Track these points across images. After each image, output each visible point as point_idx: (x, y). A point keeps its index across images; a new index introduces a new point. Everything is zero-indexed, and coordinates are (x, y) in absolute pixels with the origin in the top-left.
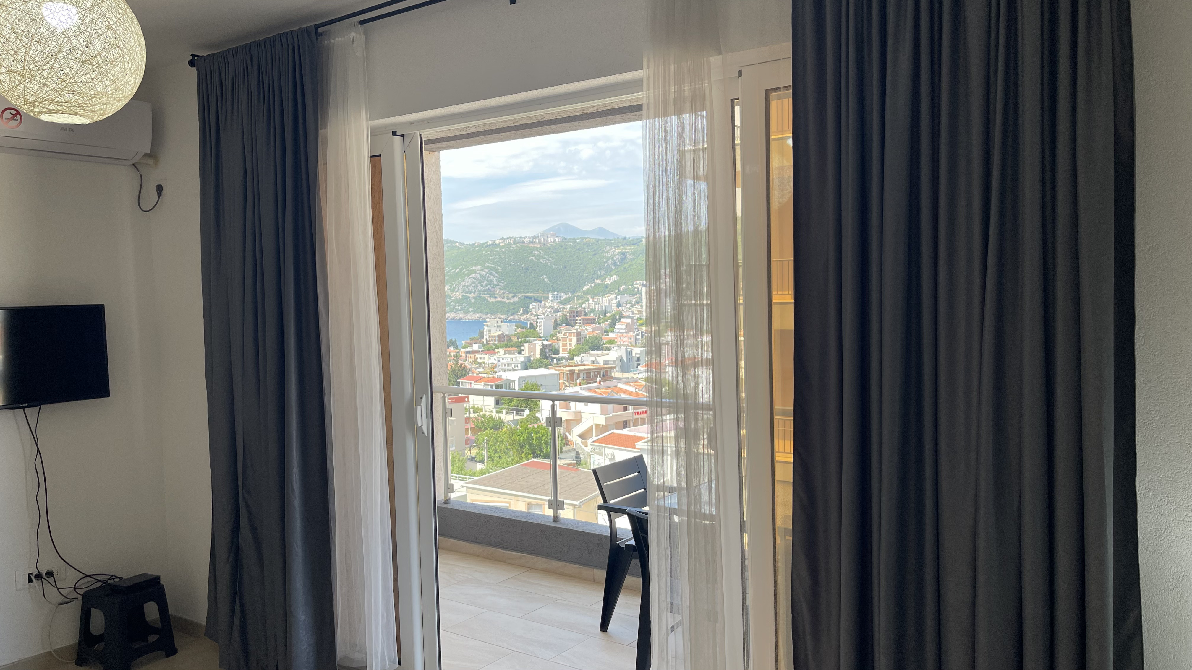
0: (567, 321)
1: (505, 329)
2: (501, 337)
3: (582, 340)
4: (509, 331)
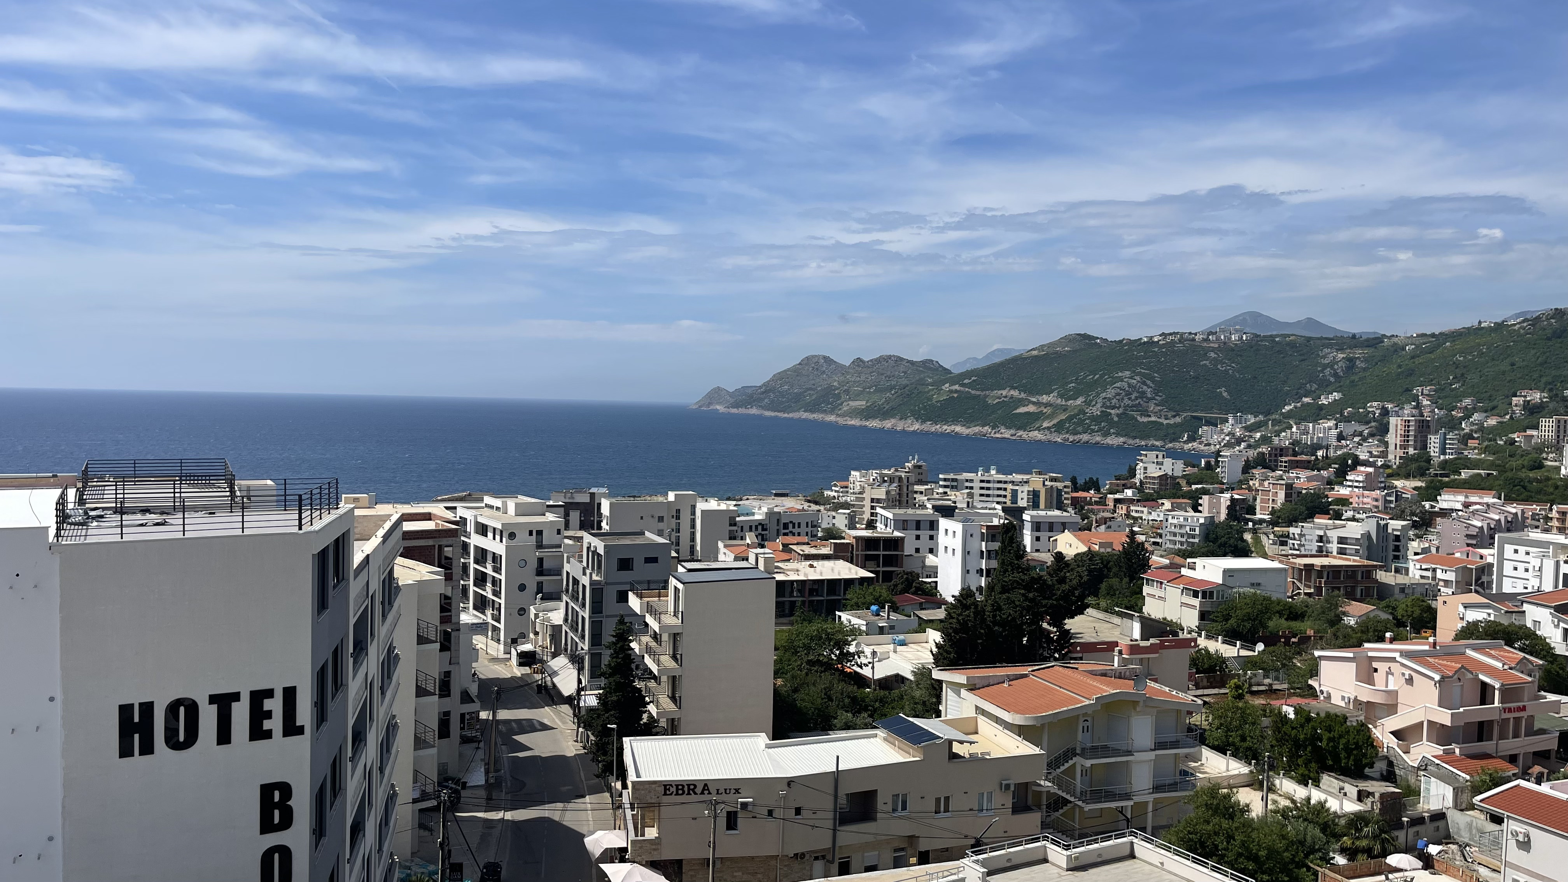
0: (1267, 463)
1: (1172, 467)
2: (1164, 478)
3: (1294, 496)
4: (1175, 470)
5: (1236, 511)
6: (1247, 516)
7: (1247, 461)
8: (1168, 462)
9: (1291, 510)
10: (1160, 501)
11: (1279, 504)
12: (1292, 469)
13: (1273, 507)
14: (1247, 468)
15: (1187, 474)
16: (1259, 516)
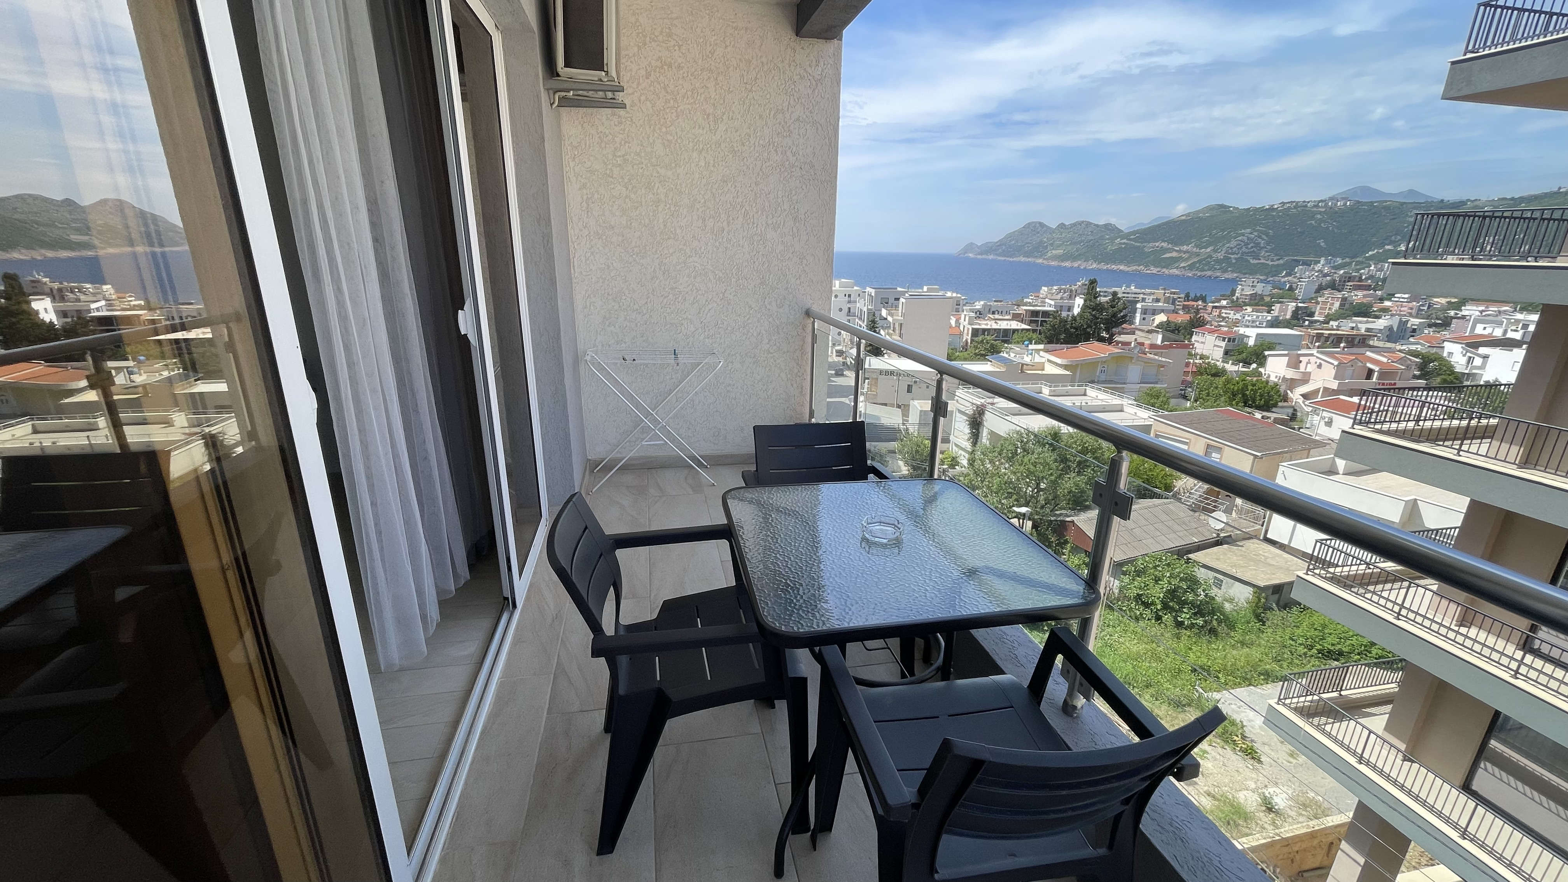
0: (1334, 286)
1: (1260, 288)
2: (1254, 296)
10: (1244, 308)
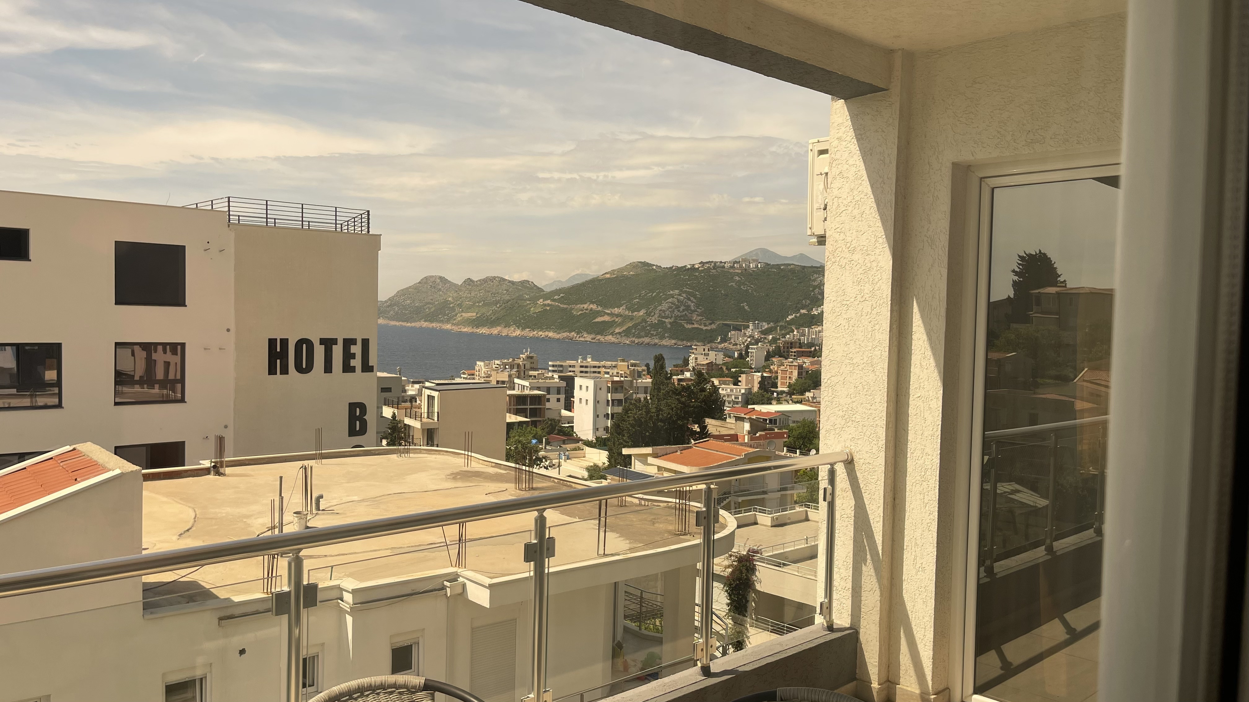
3: (804, 374)
4: (717, 360)
5: (765, 385)
6: (772, 389)
7: (768, 352)
8: (712, 354)
9: (803, 384)
11: (794, 380)
12: (798, 357)
13: (789, 383)
14: (768, 357)
15: (726, 363)
16: (780, 389)
